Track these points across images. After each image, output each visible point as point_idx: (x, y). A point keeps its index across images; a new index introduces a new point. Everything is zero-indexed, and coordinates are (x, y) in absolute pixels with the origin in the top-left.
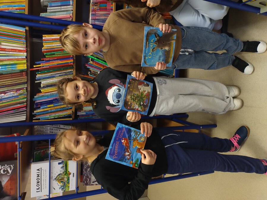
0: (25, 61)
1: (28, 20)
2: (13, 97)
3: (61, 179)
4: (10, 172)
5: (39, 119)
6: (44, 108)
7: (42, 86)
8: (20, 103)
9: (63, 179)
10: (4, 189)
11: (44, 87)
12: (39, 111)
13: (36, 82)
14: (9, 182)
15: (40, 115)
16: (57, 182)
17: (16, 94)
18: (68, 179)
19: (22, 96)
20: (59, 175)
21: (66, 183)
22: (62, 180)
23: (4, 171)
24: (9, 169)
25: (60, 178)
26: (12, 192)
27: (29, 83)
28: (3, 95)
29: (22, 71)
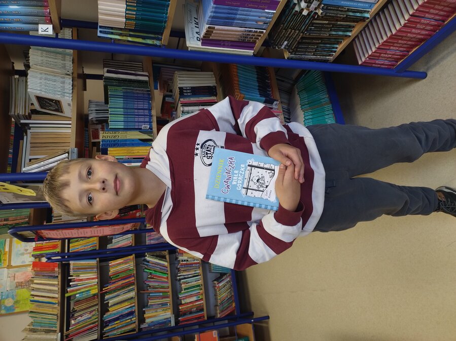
0: (97, 286)
1: (99, 254)
2: (88, 318)
5: (108, 336)
6: (112, 325)
7: (110, 305)
8: (93, 323)
11: (112, 306)
12: (107, 328)
13: (105, 302)
15: (109, 332)
17: (90, 316)
19: (95, 317)
27: (99, 304)
28: (80, 318)
29: (94, 295)
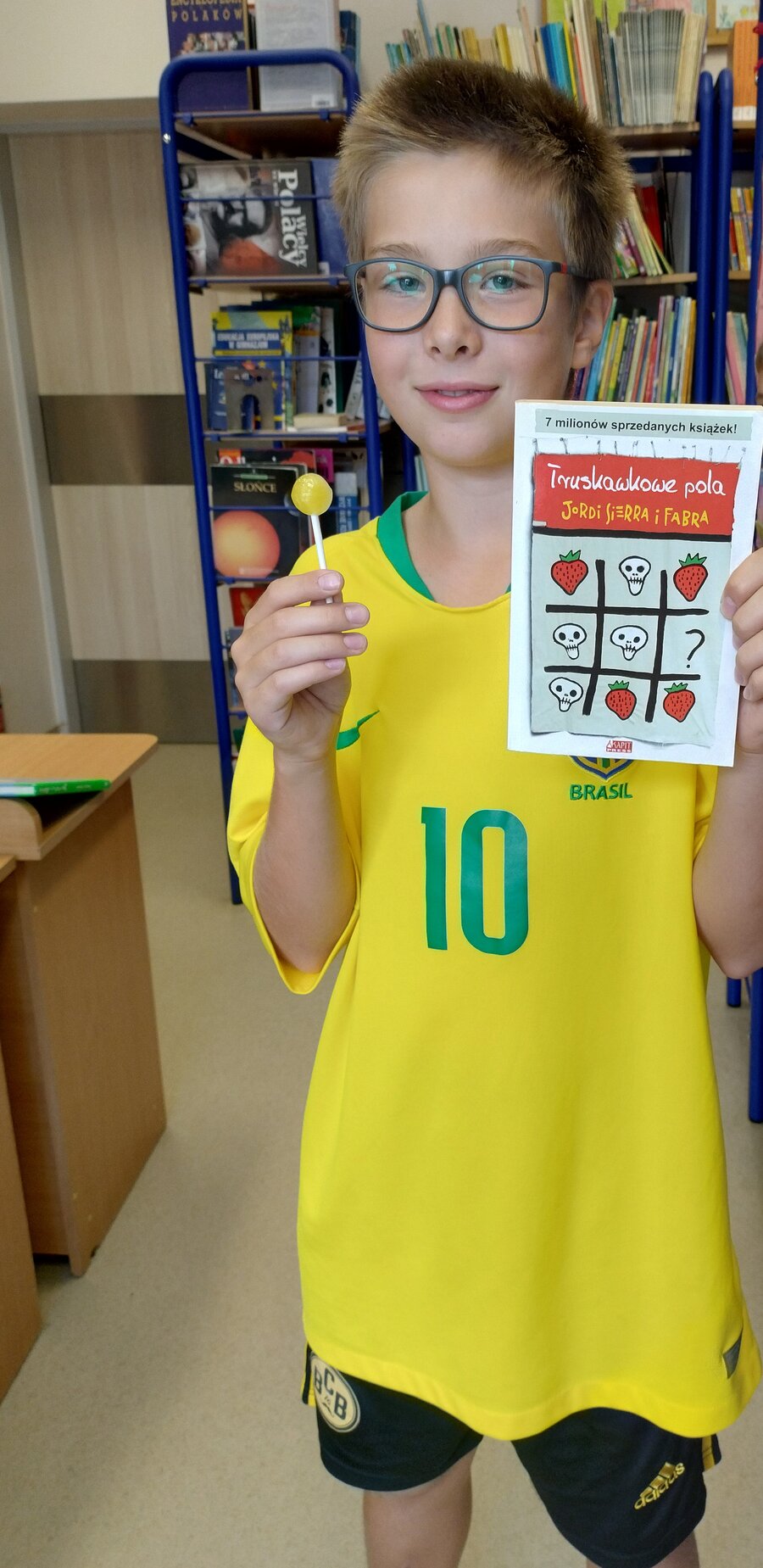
4: (288, 258)
10: (239, 240)
14: (259, 255)
23: (291, 243)
24: (294, 254)
26: (229, 262)
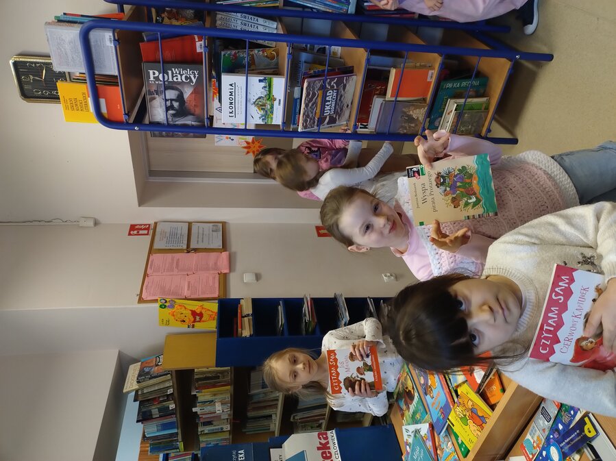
3: (262, 105)
4: (194, 80)
9: (265, 106)
10: (186, 105)
14: (193, 95)
16: (256, 108)
18: (272, 107)
20: (260, 98)
21: (269, 112)
22: (263, 107)
23: (187, 78)
24: (192, 76)
25: (260, 103)
26: (198, 111)
